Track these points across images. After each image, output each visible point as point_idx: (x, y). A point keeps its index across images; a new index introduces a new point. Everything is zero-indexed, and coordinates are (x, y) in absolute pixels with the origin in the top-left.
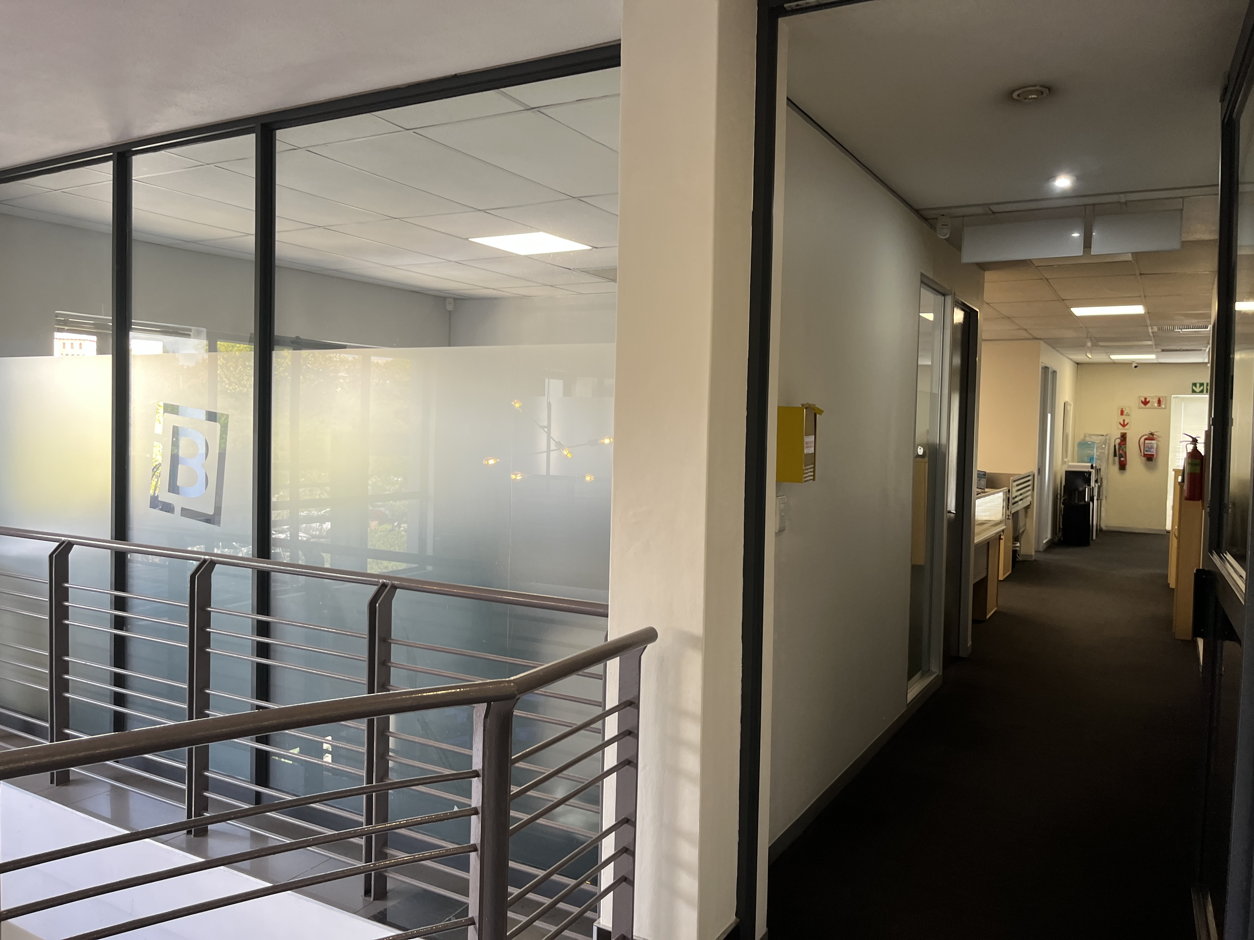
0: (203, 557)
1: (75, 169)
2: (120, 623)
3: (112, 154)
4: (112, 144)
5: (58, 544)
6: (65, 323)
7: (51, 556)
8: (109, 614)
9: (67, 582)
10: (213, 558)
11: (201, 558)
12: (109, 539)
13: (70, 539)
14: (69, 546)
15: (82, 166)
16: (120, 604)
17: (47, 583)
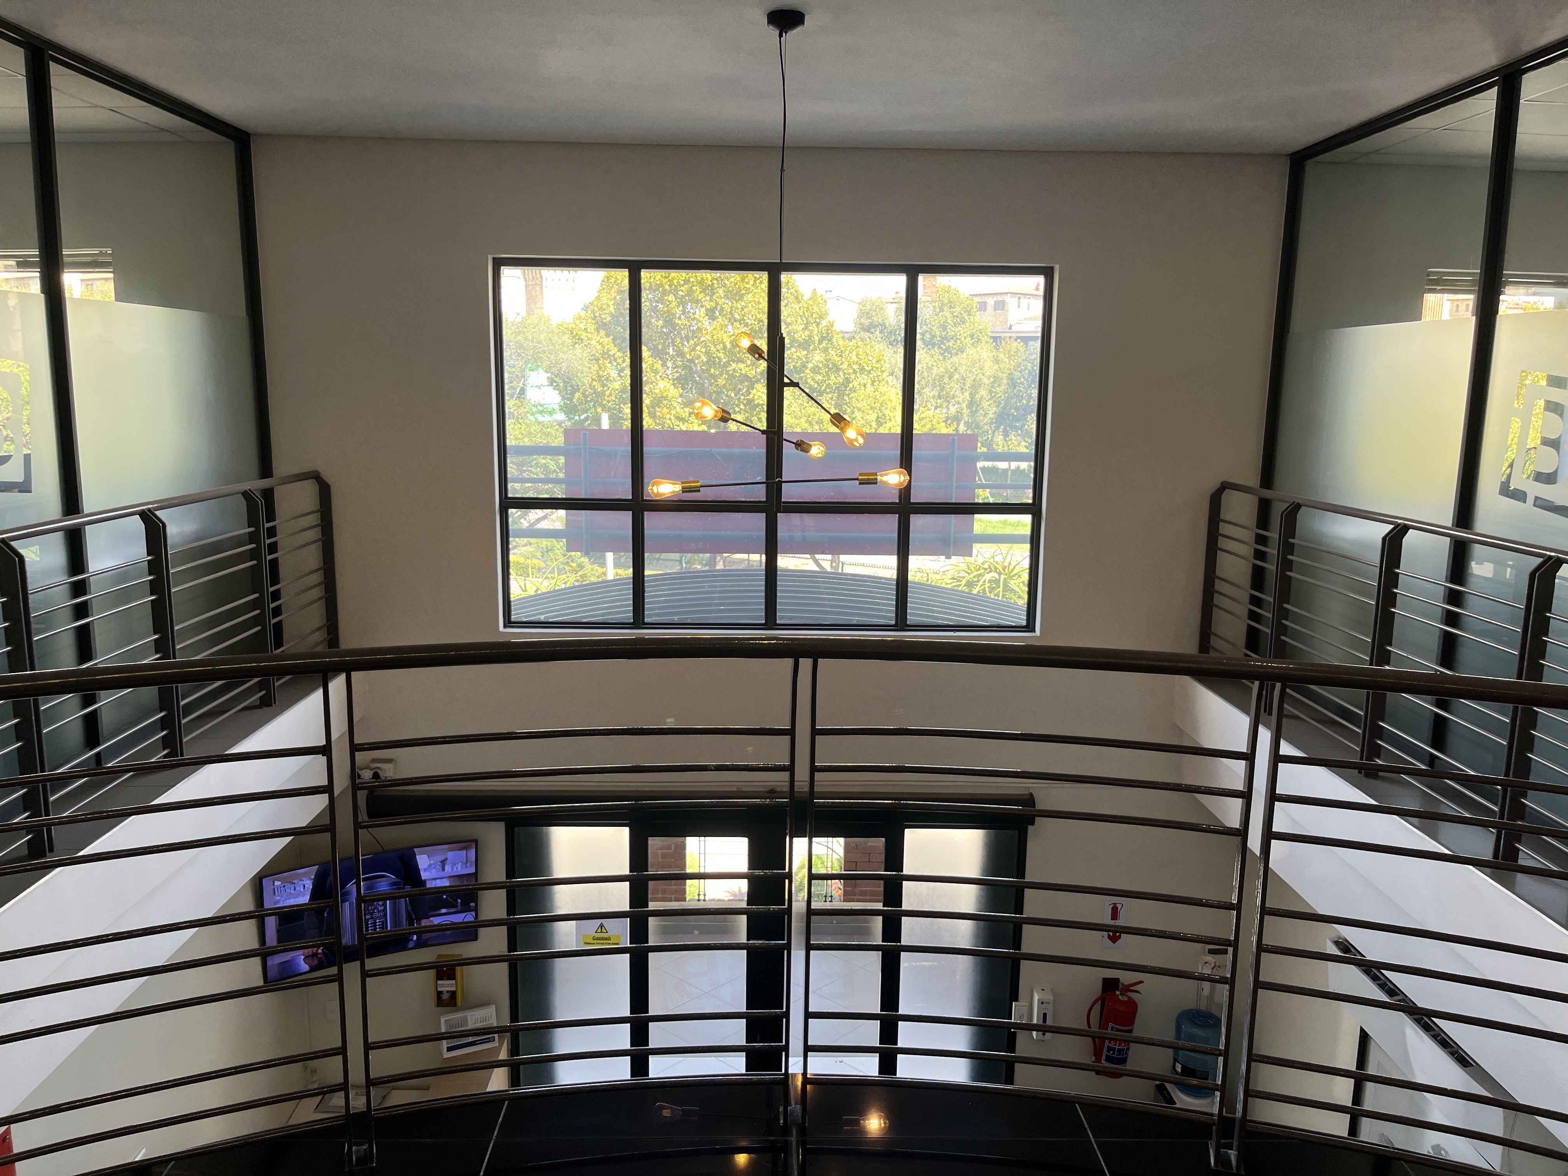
0: (1548, 553)
1: (1455, 104)
2: (1452, 619)
3: (1497, 78)
4: (1500, 65)
5: (1393, 526)
6: (1437, 282)
7: (1384, 539)
8: (1440, 608)
9: (1398, 568)
10: (1560, 555)
11: (1546, 554)
12: (1450, 525)
13: (1406, 522)
14: (1404, 529)
15: (1466, 98)
16: (1454, 598)
17: (1377, 567)
